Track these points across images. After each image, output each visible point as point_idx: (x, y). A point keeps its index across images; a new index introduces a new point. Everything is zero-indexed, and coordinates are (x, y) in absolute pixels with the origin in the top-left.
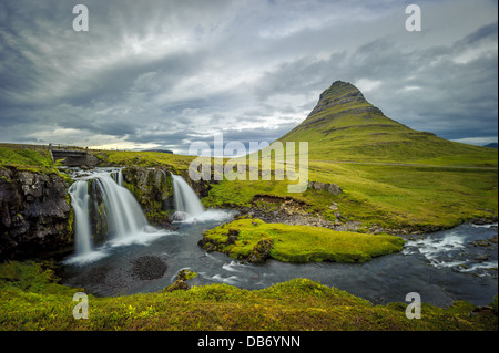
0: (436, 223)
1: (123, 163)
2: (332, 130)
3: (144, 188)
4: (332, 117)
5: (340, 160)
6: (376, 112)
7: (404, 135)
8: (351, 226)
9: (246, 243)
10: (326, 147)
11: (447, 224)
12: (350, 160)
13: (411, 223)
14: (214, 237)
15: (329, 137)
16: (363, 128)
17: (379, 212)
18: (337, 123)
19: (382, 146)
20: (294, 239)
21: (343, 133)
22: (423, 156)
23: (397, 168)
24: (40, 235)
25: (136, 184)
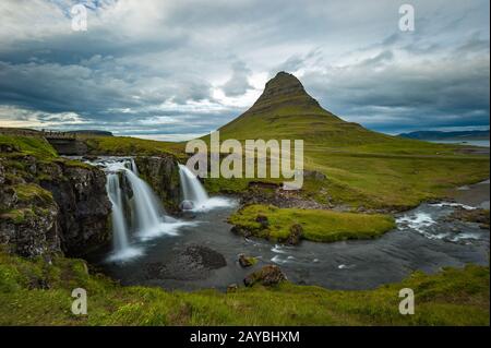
0: (406, 204)
2: (277, 118)
3: (157, 179)
4: (276, 106)
6: (315, 103)
7: (336, 125)
8: (343, 207)
9: (279, 228)
11: (413, 204)
13: (389, 204)
14: (245, 224)
15: (274, 125)
16: (303, 117)
17: (361, 195)
18: (281, 112)
19: (320, 134)
20: (316, 222)
21: (286, 121)
22: (352, 143)
23: (334, 154)
25: (148, 175)
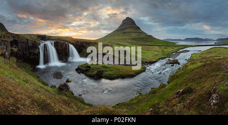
1: (55, 40)
2: (126, 32)
5: (128, 42)
10: (124, 37)
12: (131, 42)
16: (135, 32)
19: (140, 38)
20: (111, 70)
21: (129, 34)
24: (31, 57)
